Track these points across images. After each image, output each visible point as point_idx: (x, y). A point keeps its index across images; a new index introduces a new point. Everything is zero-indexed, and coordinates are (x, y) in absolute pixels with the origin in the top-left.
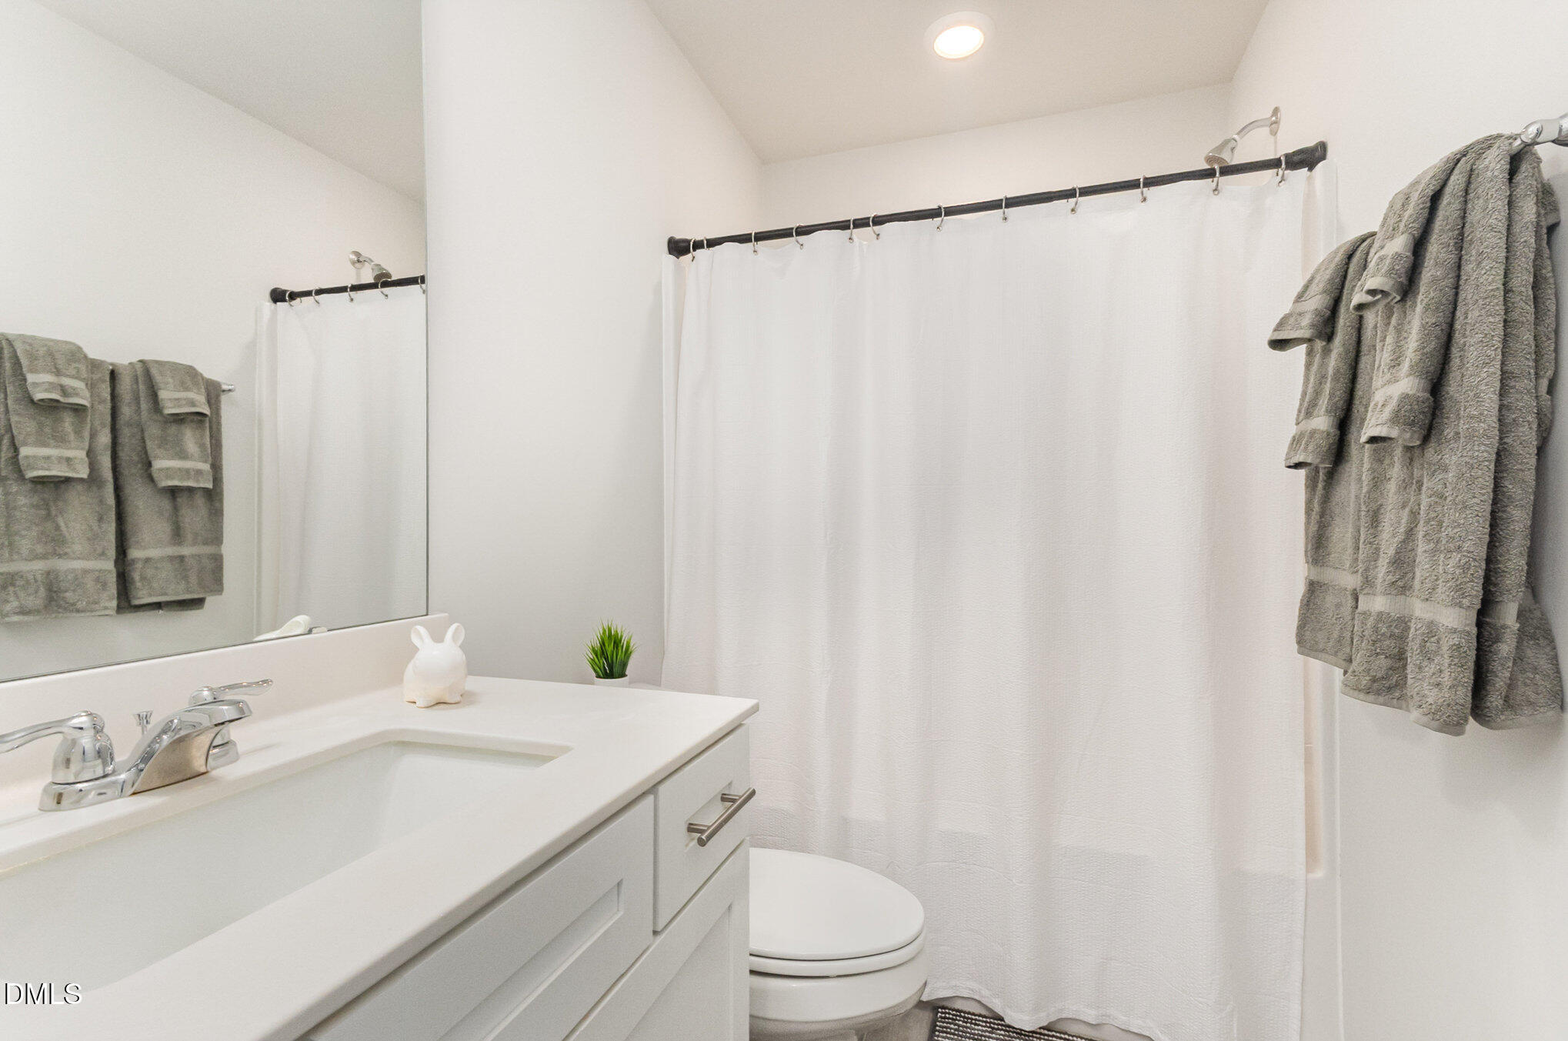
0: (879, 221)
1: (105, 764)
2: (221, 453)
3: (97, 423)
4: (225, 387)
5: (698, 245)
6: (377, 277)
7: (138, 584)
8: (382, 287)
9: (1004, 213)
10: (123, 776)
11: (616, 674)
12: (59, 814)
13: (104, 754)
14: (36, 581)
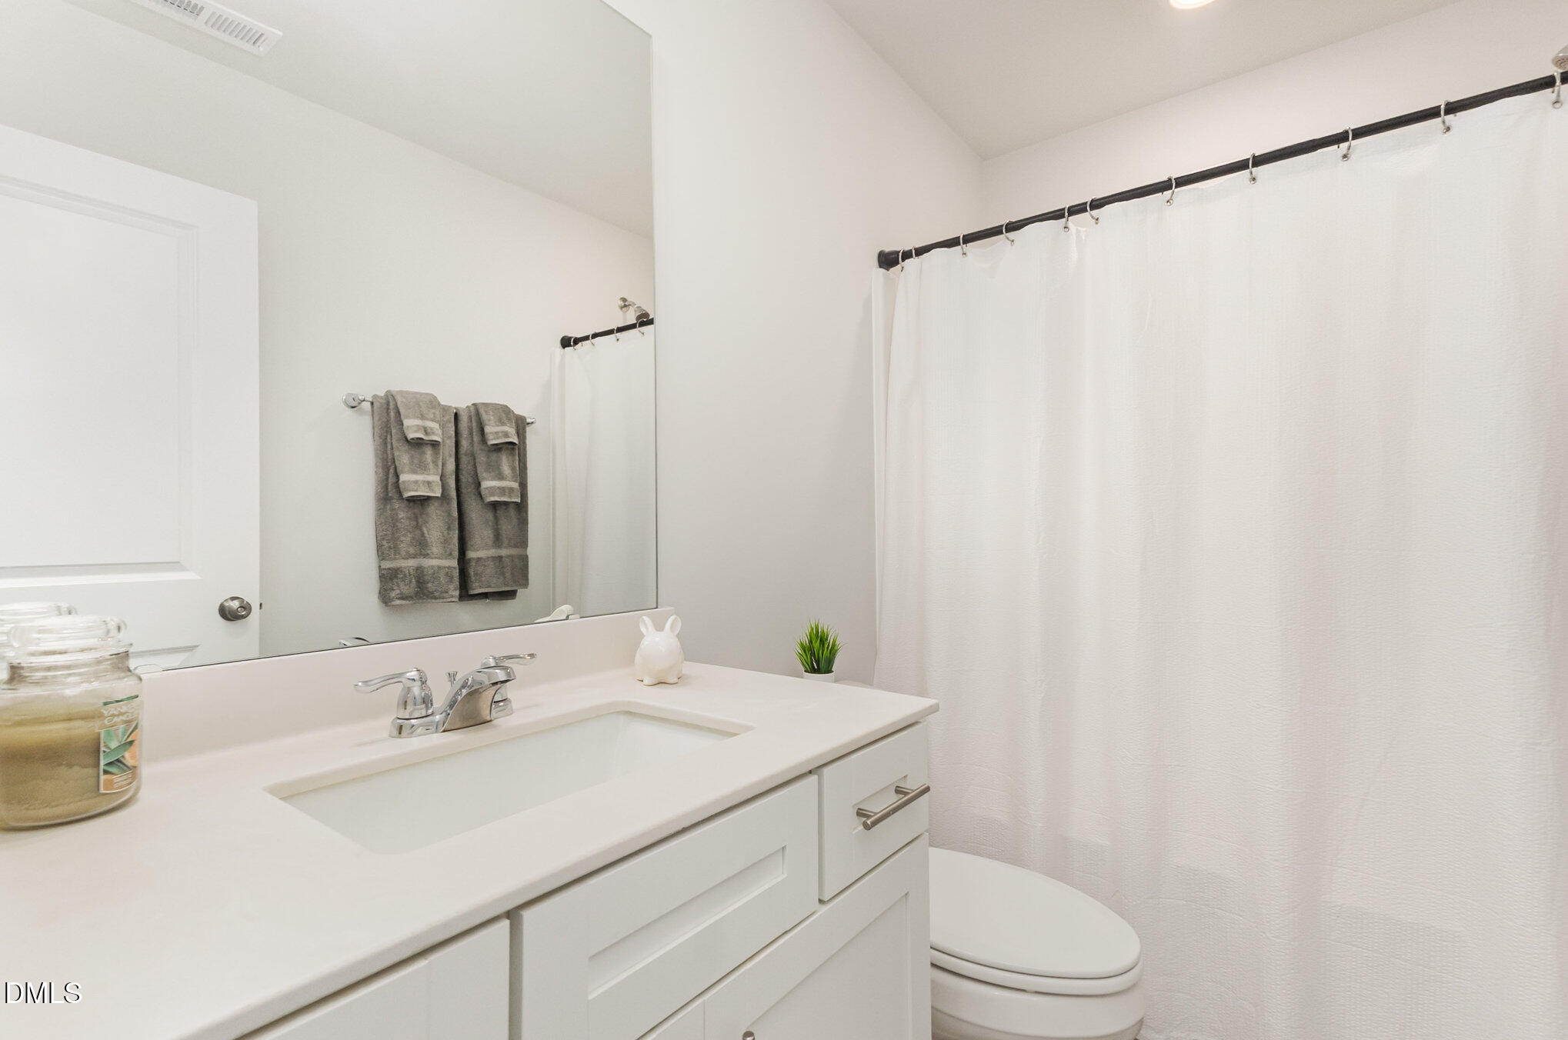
0: (1097, 204)
1: (427, 708)
2: (526, 474)
3: (447, 454)
4: (529, 420)
5: (907, 255)
6: (638, 318)
7: (473, 578)
8: (639, 327)
9: (1251, 173)
10: (438, 718)
11: (823, 670)
12: (399, 740)
13: (427, 701)
14: (410, 575)
